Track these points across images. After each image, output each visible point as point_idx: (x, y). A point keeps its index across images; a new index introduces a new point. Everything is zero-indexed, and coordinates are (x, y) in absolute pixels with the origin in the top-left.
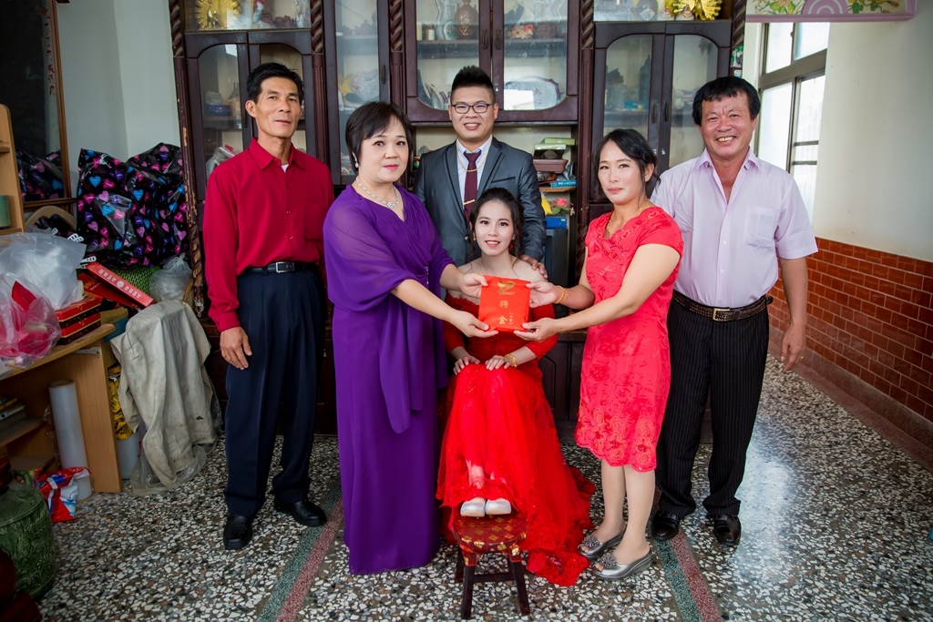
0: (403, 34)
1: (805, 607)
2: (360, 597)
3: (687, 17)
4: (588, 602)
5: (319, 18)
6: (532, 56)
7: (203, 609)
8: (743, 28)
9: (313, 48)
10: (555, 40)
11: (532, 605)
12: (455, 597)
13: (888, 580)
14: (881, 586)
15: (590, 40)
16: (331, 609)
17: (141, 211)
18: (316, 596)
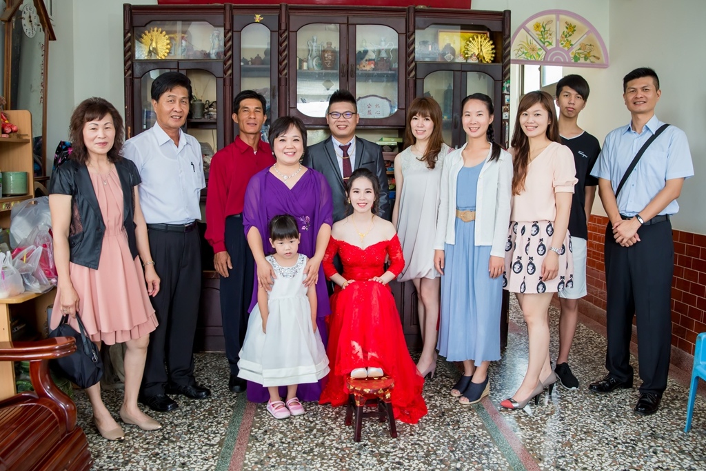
0: (288, 65)
1: (560, 423)
3: (473, 60)
4: (432, 430)
6: (375, 82)
7: (182, 446)
8: (510, 69)
9: (225, 73)
10: (390, 72)
12: (347, 432)
13: (606, 407)
14: (602, 410)
15: (413, 73)
16: (268, 442)
18: (256, 437)
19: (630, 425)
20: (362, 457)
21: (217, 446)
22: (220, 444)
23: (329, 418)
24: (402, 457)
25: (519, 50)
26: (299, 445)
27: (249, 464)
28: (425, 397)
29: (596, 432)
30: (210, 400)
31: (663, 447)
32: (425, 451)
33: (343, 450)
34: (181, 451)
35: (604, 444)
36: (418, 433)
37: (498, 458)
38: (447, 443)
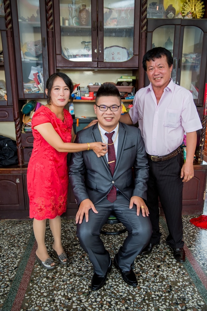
0: (53, 21)
3: (189, 17)
5: (9, 10)
9: (7, 27)
15: (145, 27)
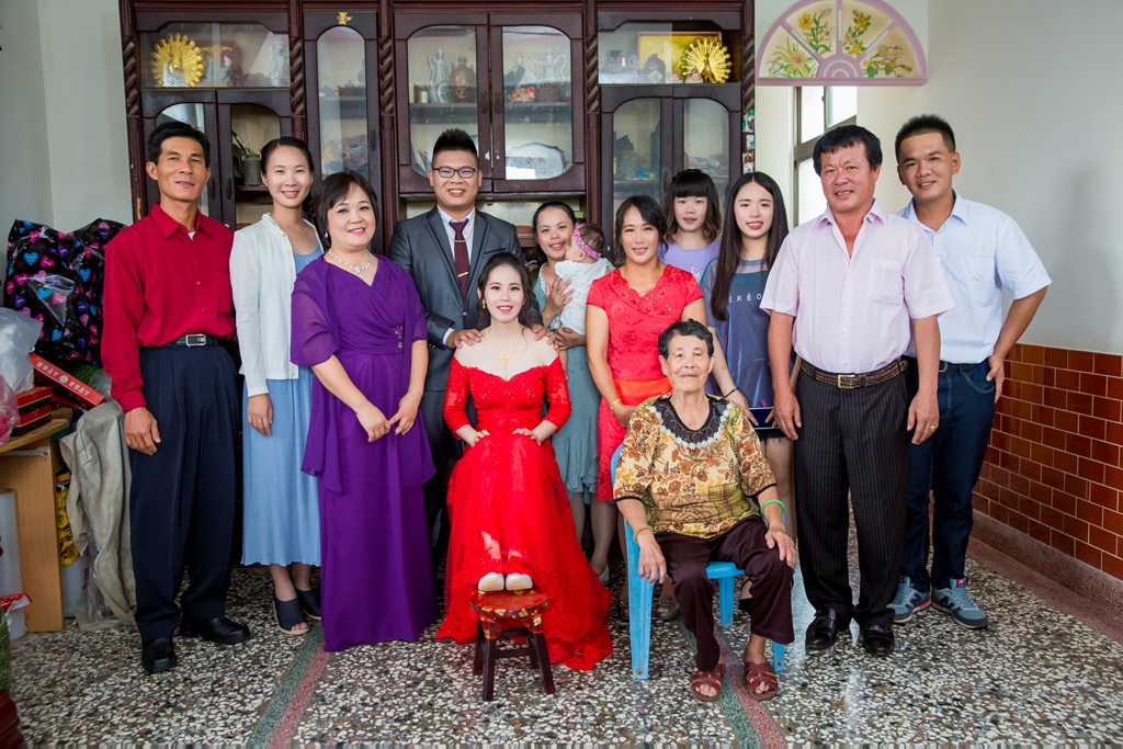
0: (394, 96)
1: (833, 668)
2: (372, 693)
3: (695, 80)
4: (615, 680)
5: (299, 77)
6: (535, 122)
7: (196, 715)
8: (753, 90)
9: (293, 110)
10: (559, 104)
11: (557, 687)
12: (475, 685)
13: (916, 644)
14: (908, 649)
15: (596, 103)
16: (341, 704)
17: (88, 294)
18: (322, 696)
19: (954, 674)
20: (492, 725)
21: (253, 714)
22: (260, 710)
23: (449, 663)
24: (558, 725)
25: (774, 62)
26: (390, 708)
27: (301, 740)
28: (614, 628)
29: (893, 684)
30: (261, 640)
31: (1011, 713)
32: (597, 714)
33: (462, 714)
34: (192, 724)
35: (904, 706)
36: (590, 686)
37: (717, 727)
38: (638, 701)
